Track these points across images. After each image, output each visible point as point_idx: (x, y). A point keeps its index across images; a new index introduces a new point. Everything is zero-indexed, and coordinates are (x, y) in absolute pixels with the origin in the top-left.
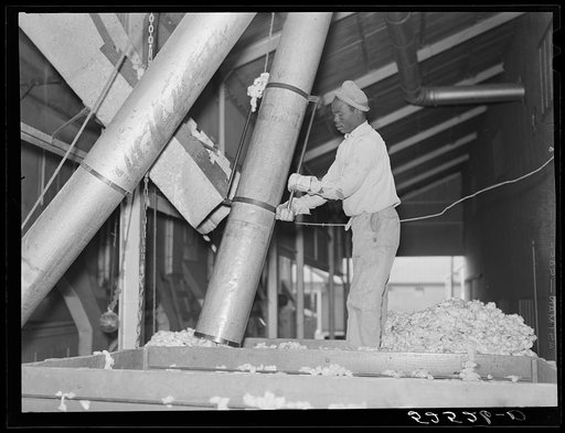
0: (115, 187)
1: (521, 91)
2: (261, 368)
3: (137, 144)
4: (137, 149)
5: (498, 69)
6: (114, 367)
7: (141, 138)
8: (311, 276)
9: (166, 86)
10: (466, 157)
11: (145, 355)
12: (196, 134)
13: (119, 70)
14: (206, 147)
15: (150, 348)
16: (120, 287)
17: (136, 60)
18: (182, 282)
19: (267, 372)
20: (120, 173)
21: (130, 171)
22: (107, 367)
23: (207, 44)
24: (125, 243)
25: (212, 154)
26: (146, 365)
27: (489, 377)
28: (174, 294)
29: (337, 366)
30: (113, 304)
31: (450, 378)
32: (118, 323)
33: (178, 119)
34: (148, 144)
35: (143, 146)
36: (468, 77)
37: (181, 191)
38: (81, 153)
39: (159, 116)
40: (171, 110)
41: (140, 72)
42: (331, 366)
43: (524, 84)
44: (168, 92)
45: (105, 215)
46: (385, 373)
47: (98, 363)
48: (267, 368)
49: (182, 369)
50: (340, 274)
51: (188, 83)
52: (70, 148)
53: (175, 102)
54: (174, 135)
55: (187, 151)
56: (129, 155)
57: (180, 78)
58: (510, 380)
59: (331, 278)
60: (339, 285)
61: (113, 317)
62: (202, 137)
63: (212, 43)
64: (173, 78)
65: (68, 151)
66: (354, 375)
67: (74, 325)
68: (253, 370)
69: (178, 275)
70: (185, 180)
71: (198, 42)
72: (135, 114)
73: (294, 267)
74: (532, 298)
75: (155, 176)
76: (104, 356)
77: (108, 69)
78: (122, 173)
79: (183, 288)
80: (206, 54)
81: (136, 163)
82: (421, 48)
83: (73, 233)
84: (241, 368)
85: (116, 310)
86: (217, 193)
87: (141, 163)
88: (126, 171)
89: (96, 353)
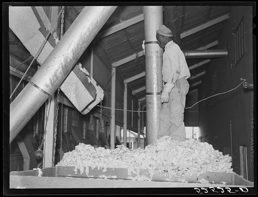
0: (45, 92)
1: (226, 53)
2: (109, 177)
3: (56, 73)
4: (55, 75)
5: (216, 43)
6: (43, 176)
7: (57, 70)
8: (130, 135)
9: (69, 47)
10: (201, 82)
11: (57, 170)
12: (81, 69)
13: (47, 40)
14: (86, 75)
15: (59, 167)
16: (44, 138)
17: (55, 35)
18: (71, 136)
19: (112, 179)
20: (47, 86)
21: (52, 85)
22: (39, 175)
23: (88, 28)
24: (47, 118)
25: (88, 78)
26: (56, 175)
27: (213, 182)
28: (67, 142)
29: (144, 176)
30: (41, 146)
31: (195, 183)
32: (43, 155)
33: (74, 62)
34: (60, 73)
35: (58, 74)
36: (202, 46)
37: (75, 95)
38: (29, 77)
39: (66, 61)
40: (71, 58)
41: (57, 40)
42: (142, 176)
43: (227, 50)
44: (70, 50)
45: (39, 105)
46: (166, 180)
47: (36, 174)
48: (112, 177)
49: (73, 177)
50: (143, 134)
51: (79, 46)
52: (25, 75)
53: (73, 54)
54: (72, 69)
55: (78, 77)
56: (52, 78)
57: (76, 44)
58: (222, 183)
59: (139, 136)
60: (142, 139)
61: (40, 152)
62: (84, 70)
63: (91, 28)
64: (73, 44)
65: (23, 76)
66: (152, 180)
67: (22, 155)
68: (106, 178)
69: (69, 133)
70: (76, 90)
71: (84, 27)
72: (55, 59)
73: (122, 130)
74: (230, 146)
75: (63, 88)
76: (38, 170)
77: (42, 38)
78: (48, 86)
79: (71, 139)
80: (88, 33)
81: (55, 81)
82: (182, 33)
83: (25, 113)
84: (100, 177)
85: (42, 149)
86: (91, 96)
87: (57, 82)
88: (50, 86)
89: (34, 169)
